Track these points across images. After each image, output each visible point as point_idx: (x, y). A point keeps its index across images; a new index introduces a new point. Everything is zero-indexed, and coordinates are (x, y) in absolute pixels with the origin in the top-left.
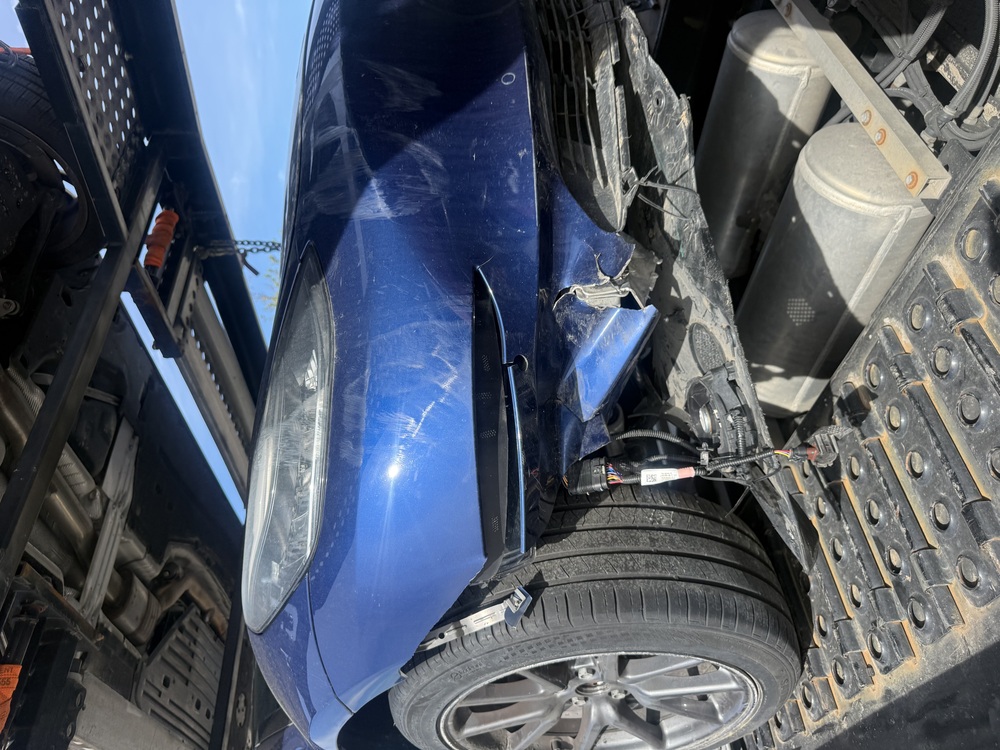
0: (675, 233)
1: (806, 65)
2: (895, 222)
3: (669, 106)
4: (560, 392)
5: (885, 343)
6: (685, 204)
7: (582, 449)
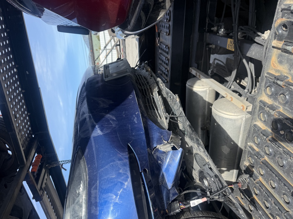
0: (183, 129)
1: (207, 87)
2: (243, 119)
3: (173, 98)
4: (160, 181)
5: (250, 150)
6: (183, 120)
7: (170, 199)
